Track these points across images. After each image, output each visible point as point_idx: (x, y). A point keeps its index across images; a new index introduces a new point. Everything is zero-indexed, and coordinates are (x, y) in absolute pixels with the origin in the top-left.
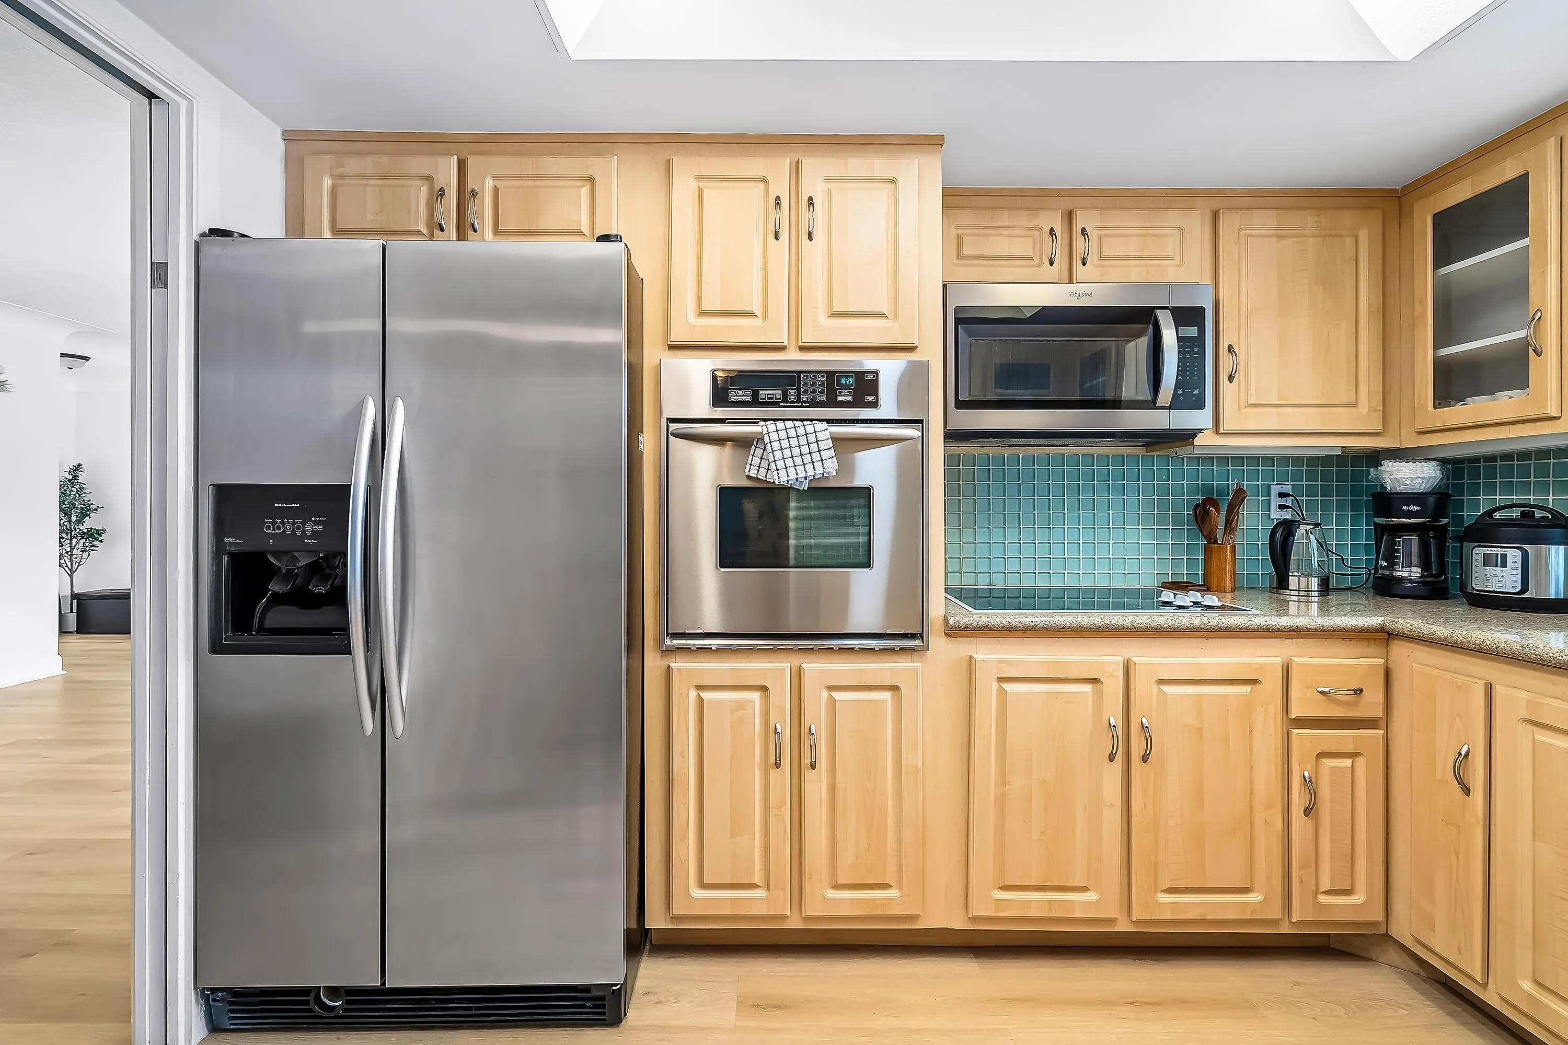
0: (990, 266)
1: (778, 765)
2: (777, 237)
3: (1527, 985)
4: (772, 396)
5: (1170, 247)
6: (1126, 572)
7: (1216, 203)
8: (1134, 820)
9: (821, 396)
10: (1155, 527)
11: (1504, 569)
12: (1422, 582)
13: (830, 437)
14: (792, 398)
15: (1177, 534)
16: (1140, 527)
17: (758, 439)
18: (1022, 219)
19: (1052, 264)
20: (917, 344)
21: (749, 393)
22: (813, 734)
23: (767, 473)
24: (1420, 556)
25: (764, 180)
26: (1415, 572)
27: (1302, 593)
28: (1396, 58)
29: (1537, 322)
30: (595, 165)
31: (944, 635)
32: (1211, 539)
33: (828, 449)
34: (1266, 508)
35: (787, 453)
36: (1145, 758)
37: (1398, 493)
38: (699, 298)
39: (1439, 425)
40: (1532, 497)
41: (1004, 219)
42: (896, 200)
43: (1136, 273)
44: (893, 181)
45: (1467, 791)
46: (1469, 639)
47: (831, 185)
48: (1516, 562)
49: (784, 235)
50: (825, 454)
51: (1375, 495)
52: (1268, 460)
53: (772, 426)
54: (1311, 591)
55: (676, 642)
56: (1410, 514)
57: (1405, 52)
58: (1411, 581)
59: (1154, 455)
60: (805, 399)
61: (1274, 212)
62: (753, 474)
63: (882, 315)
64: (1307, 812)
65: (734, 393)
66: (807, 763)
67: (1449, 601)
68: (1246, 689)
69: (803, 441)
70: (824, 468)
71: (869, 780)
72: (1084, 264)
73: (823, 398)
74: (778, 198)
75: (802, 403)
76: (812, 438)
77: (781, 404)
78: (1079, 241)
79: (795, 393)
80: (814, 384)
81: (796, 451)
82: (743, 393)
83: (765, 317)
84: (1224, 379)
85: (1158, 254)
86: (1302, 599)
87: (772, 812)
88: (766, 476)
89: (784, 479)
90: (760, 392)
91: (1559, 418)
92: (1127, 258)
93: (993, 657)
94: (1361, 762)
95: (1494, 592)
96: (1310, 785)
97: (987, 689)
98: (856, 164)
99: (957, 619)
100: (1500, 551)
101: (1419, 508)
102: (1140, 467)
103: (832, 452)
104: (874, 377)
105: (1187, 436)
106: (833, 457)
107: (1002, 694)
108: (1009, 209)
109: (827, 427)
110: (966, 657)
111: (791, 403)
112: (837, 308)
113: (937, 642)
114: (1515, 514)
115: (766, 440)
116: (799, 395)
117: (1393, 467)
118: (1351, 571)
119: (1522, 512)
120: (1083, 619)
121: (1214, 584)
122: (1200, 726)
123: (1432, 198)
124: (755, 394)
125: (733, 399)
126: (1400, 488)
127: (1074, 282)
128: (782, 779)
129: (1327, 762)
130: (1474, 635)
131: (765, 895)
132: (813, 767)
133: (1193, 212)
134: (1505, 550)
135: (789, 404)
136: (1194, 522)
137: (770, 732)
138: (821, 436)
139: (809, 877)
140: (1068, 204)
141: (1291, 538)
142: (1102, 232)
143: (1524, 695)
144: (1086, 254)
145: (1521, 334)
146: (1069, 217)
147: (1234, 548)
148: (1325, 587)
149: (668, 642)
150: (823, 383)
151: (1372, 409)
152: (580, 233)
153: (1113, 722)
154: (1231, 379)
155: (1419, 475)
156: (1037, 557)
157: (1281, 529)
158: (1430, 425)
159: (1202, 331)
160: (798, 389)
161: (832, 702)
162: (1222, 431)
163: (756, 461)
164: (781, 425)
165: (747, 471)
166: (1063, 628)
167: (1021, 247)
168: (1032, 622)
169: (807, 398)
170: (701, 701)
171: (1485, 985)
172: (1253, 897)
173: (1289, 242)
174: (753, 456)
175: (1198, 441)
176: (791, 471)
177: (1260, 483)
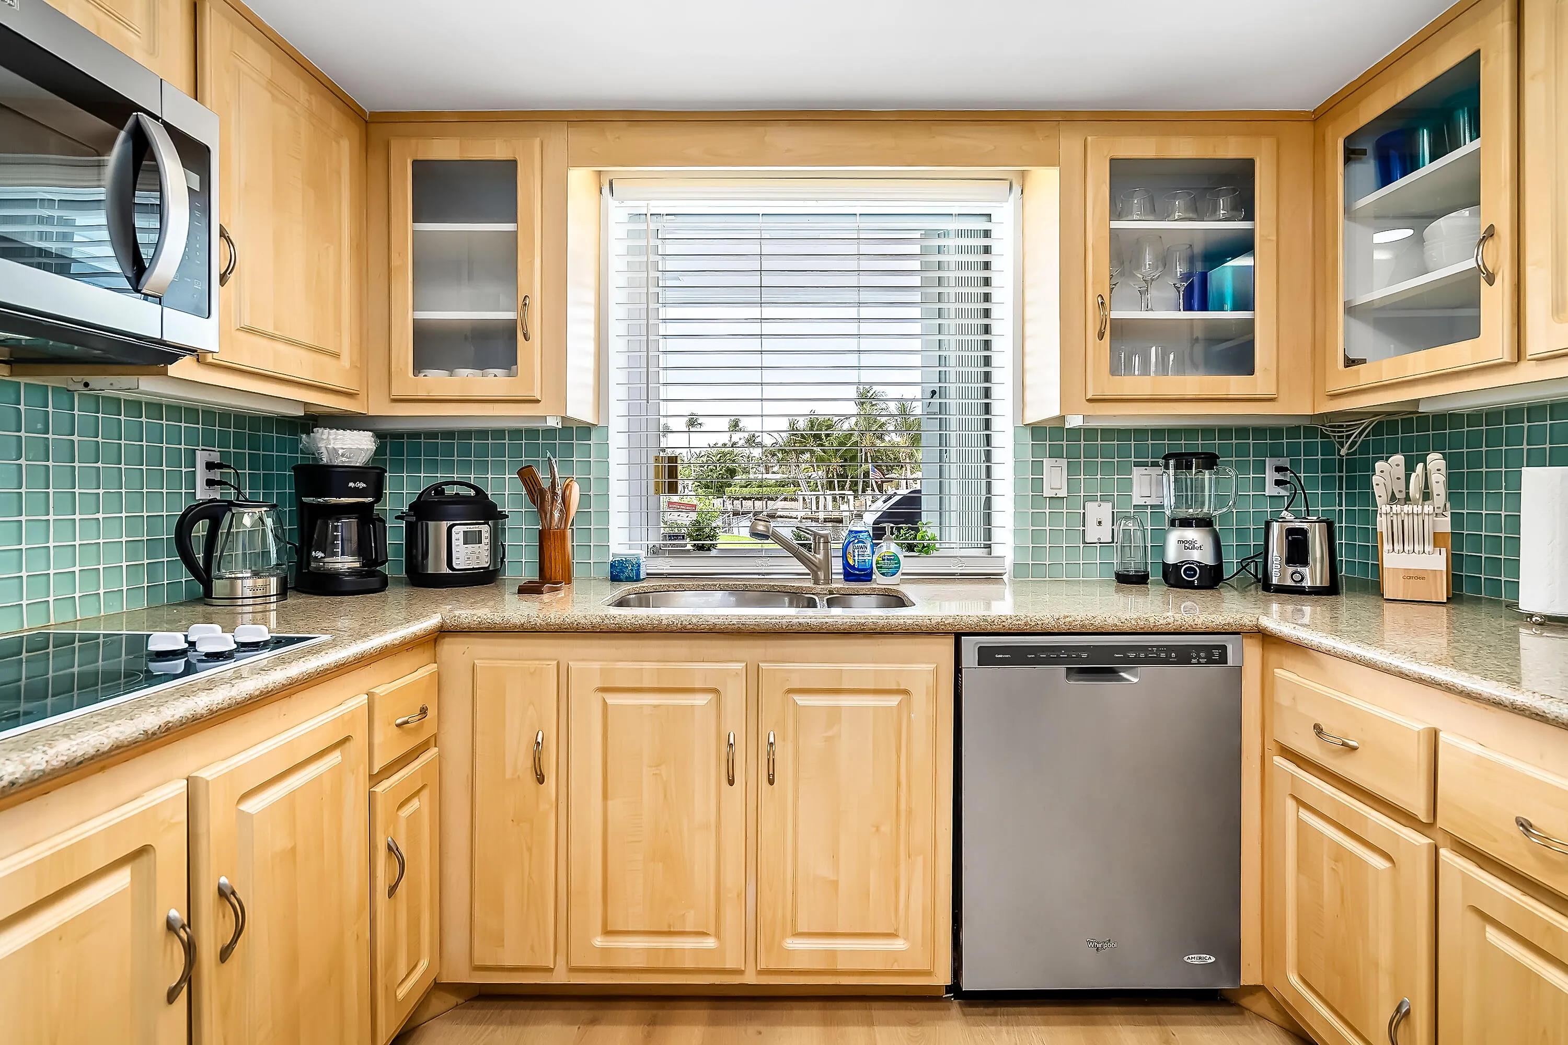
3: (599, 941)
11: (480, 545)
24: (358, 542)
29: (525, 307)
34: (191, 484)
36: (225, 954)
37: (338, 466)
39: (422, 394)
40: (455, 476)
45: (541, 779)
46: (549, 621)
48: (487, 538)
52: (192, 413)
56: (356, 493)
64: (393, 890)
68: (335, 756)
91: (540, 401)
94: (425, 796)
95: (473, 569)
96: (396, 854)
101: (365, 485)
117: (326, 435)
122: (293, 845)
123: (414, 143)
126: (338, 461)
129: (404, 813)
134: (480, 526)
154: (223, 280)
158: (410, 393)
159: (208, 186)
162: (210, 359)
171: (554, 969)
175: (174, 370)
177: (183, 446)
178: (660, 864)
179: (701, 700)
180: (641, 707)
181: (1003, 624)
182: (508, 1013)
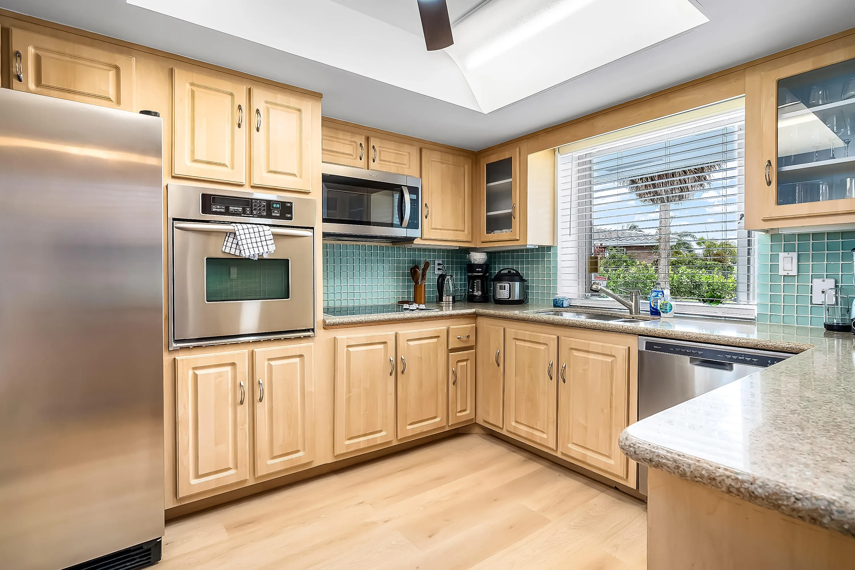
0: (337, 156)
1: (242, 403)
2: (239, 126)
3: (513, 424)
4: (237, 210)
5: (406, 160)
6: (384, 298)
7: (422, 145)
8: (399, 398)
9: (263, 212)
10: (395, 278)
11: (505, 290)
12: (481, 296)
13: (271, 234)
14: (248, 212)
15: (404, 281)
16: (390, 278)
17: (230, 233)
18: (348, 137)
19: (361, 159)
20: (311, 191)
21: (224, 207)
22: (261, 384)
23: (236, 251)
24: (481, 287)
25: (232, 95)
26: (480, 293)
27: (447, 303)
28: (483, 112)
29: (514, 208)
30: (121, 60)
31: (323, 329)
32: (417, 283)
33: (271, 240)
34: (434, 270)
35: (249, 241)
36: (403, 372)
37: (476, 264)
38: (193, 152)
39: (488, 240)
40: (510, 266)
41: (341, 135)
42: (301, 120)
43: (392, 169)
44: (299, 110)
45: (499, 365)
47: (269, 106)
48: (508, 288)
49: (243, 125)
50: (269, 242)
51: (468, 265)
52: (434, 250)
53: (240, 226)
54: (450, 302)
55: (178, 345)
56: (478, 272)
57: (486, 111)
58: (479, 296)
59: (395, 247)
60: (255, 213)
61: (440, 153)
62: (227, 251)
63: (294, 175)
64: (454, 383)
65: (215, 207)
66: (257, 399)
67: (489, 303)
68: (435, 340)
69: (257, 235)
70: (268, 249)
71: (289, 402)
72: (374, 162)
73: (265, 214)
74: (240, 106)
75: (253, 215)
76: (262, 234)
77: (242, 215)
78: (371, 151)
79: (249, 210)
80: (260, 206)
81: (254, 240)
82: (220, 207)
83: (233, 168)
84: (424, 217)
85: (402, 162)
86: (447, 305)
87: (239, 428)
88: (235, 252)
89: (248, 254)
90: (230, 208)
91: (519, 240)
92: (389, 162)
93: (345, 337)
94: (469, 362)
95: (502, 298)
96: (455, 373)
97: (342, 350)
98: (281, 98)
99: (330, 321)
100: (503, 284)
101: (481, 270)
102: (390, 252)
103: (272, 241)
104: (290, 205)
105: (410, 240)
106: (273, 244)
107: (348, 352)
108: (343, 130)
109: (270, 229)
110: (333, 337)
111: (247, 214)
112: (272, 169)
113: (320, 332)
114: (506, 272)
115: (237, 233)
116: (252, 211)
117: (474, 254)
118: (460, 294)
119: (508, 271)
120: (381, 317)
121: (418, 301)
122: (421, 356)
123: (486, 158)
124: (227, 208)
125: (214, 210)
126: (476, 262)
127: (370, 169)
128: (244, 411)
129: (460, 364)
130: (501, 312)
131: (235, 471)
132: (261, 400)
133: (413, 147)
134: (505, 284)
135: (246, 215)
136: (410, 275)
137: (237, 386)
138: (267, 233)
139: (259, 456)
140: (368, 133)
141: (444, 281)
142: (380, 149)
143: (513, 330)
144: (375, 157)
145: (510, 211)
146: (368, 139)
147: (425, 285)
148: (454, 301)
149: (174, 345)
150: (264, 206)
151: (469, 233)
152: (109, 99)
153: (392, 359)
154: (426, 217)
155: (481, 258)
156: (348, 292)
157: (441, 279)
158: (485, 240)
159: (418, 197)
160: (251, 208)
161: (270, 367)
162: (423, 238)
163: (229, 244)
164: (245, 226)
165: (223, 249)
166: (373, 321)
167: (348, 149)
168: (361, 320)
169: (256, 213)
170: (196, 376)
171: (502, 429)
172: (438, 420)
173: (444, 165)
174: (227, 241)
175: (415, 242)
176: (251, 250)
177: (432, 259)
178: (530, 403)
179: (542, 347)
180: (525, 346)
181: (655, 332)
182: (494, 440)
